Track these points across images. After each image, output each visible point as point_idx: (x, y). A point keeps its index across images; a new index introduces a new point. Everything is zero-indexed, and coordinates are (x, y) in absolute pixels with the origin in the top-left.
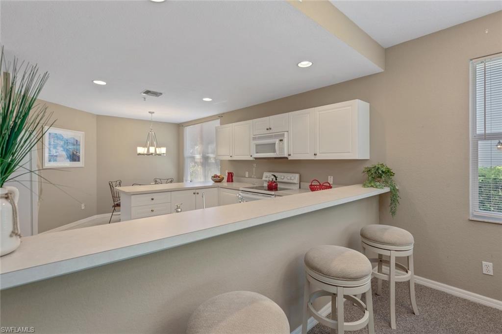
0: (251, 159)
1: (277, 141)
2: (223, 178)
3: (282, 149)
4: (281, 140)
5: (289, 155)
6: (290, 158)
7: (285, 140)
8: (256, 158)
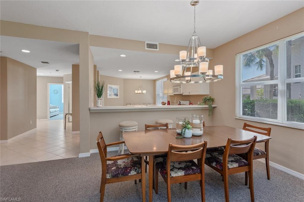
0: (173, 95)
1: (179, 87)
2: (166, 103)
3: (180, 91)
4: (180, 87)
5: (183, 93)
6: (183, 94)
7: (181, 87)
8: (174, 95)
